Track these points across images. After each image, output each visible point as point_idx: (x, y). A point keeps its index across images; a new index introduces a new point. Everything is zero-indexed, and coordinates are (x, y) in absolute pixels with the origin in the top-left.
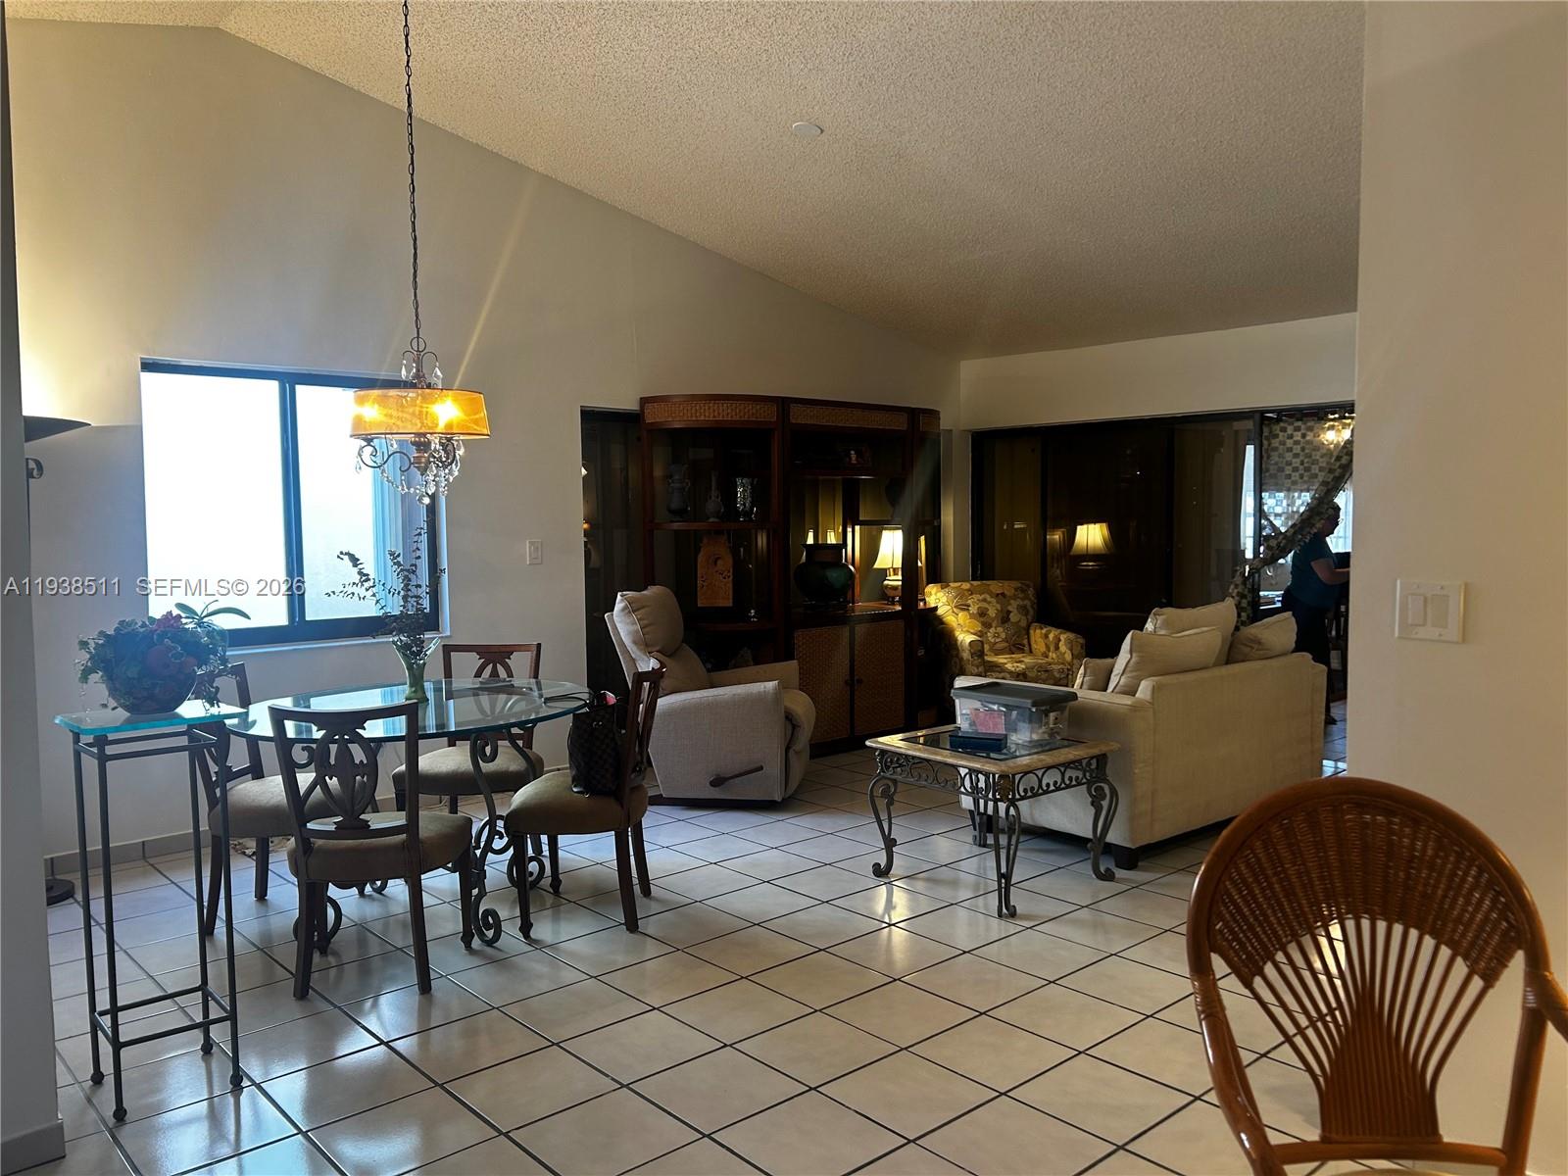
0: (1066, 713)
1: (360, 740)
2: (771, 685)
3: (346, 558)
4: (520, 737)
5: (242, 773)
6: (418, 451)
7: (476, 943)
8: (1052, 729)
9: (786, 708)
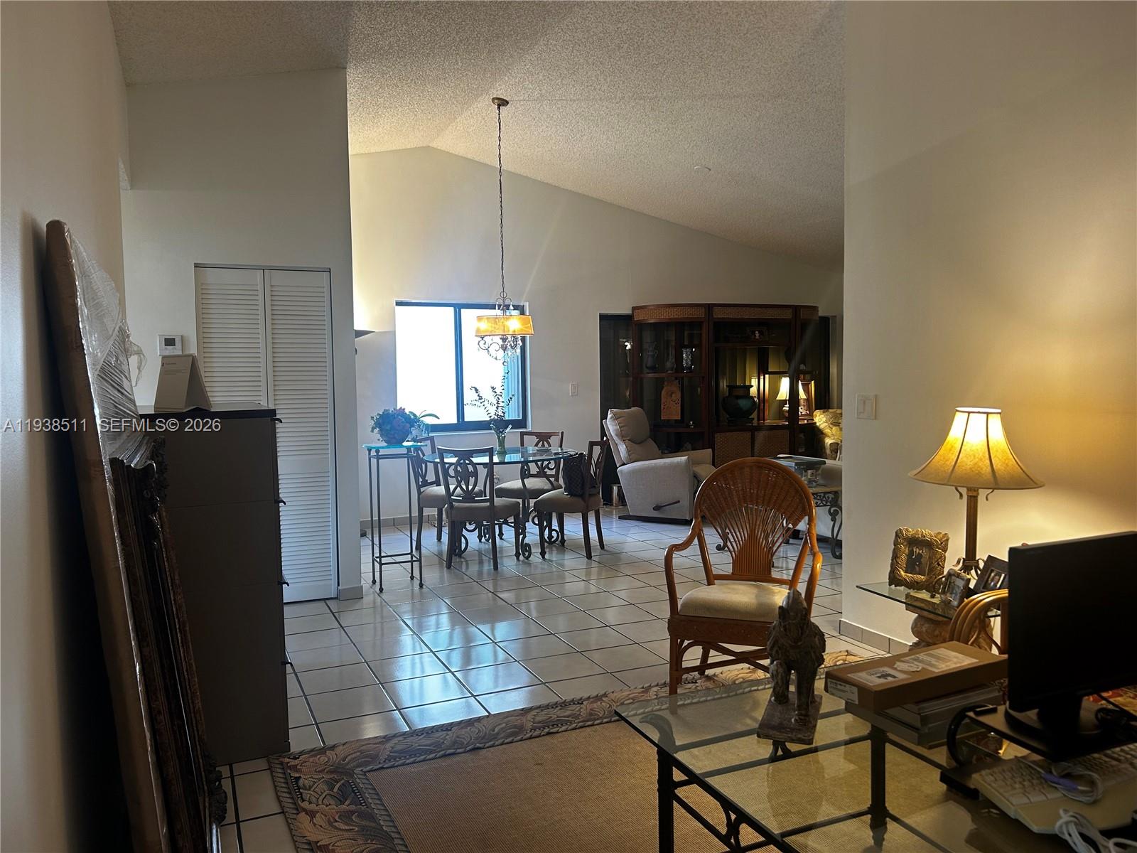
0: (820, 472)
1: (471, 463)
2: (684, 458)
3: (474, 389)
4: (552, 476)
5: (431, 484)
6: (503, 342)
7: (521, 558)
8: (810, 479)
9: (694, 471)
